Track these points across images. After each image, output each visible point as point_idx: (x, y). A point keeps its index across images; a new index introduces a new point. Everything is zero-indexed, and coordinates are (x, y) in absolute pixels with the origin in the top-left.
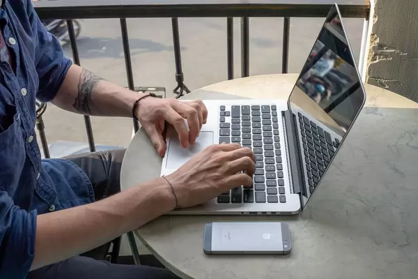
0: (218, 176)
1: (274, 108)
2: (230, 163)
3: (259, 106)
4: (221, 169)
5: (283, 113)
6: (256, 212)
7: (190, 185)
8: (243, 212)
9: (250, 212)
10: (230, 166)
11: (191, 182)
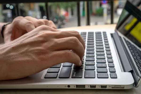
0: (42, 50)
1: (105, 33)
2: (56, 40)
3: (93, 33)
4: (45, 44)
5: (112, 35)
6: (84, 86)
7: (10, 56)
8: (69, 86)
9: (77, 86)
10: (56, 43)
11: (12, 54)
